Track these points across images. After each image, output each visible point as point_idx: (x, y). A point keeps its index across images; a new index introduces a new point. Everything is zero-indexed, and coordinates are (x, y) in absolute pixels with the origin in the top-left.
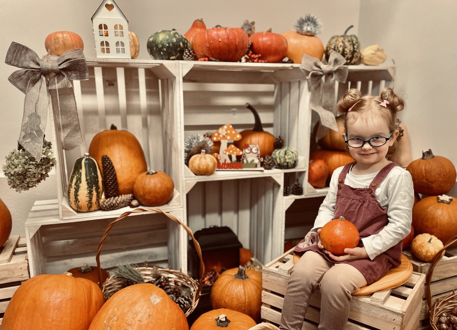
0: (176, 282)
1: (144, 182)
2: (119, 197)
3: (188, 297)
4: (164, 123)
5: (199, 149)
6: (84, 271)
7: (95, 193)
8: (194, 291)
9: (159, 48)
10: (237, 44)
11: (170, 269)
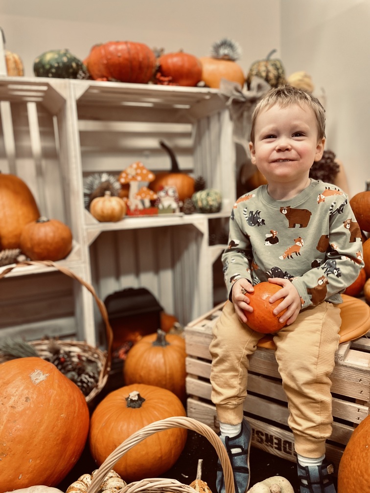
0: (79, 357)
1: (31, 232)
2: (1, 252)
3: (94, 374)
5: (102, 190)
8: (102, 365)
9: (46, 70)
10: (141, 59)
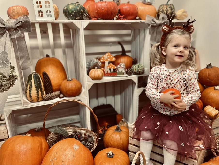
0: (85, 134)
1: (66, 85)
2: (53, 93)
3: (92, 142)
4: (75, 52)
5: (94, 66)
6: (37, 130)
7: (40, 92)
8: (95, 138)
9: (70, 13)
10: (112, 10)
11: (82, 128)
